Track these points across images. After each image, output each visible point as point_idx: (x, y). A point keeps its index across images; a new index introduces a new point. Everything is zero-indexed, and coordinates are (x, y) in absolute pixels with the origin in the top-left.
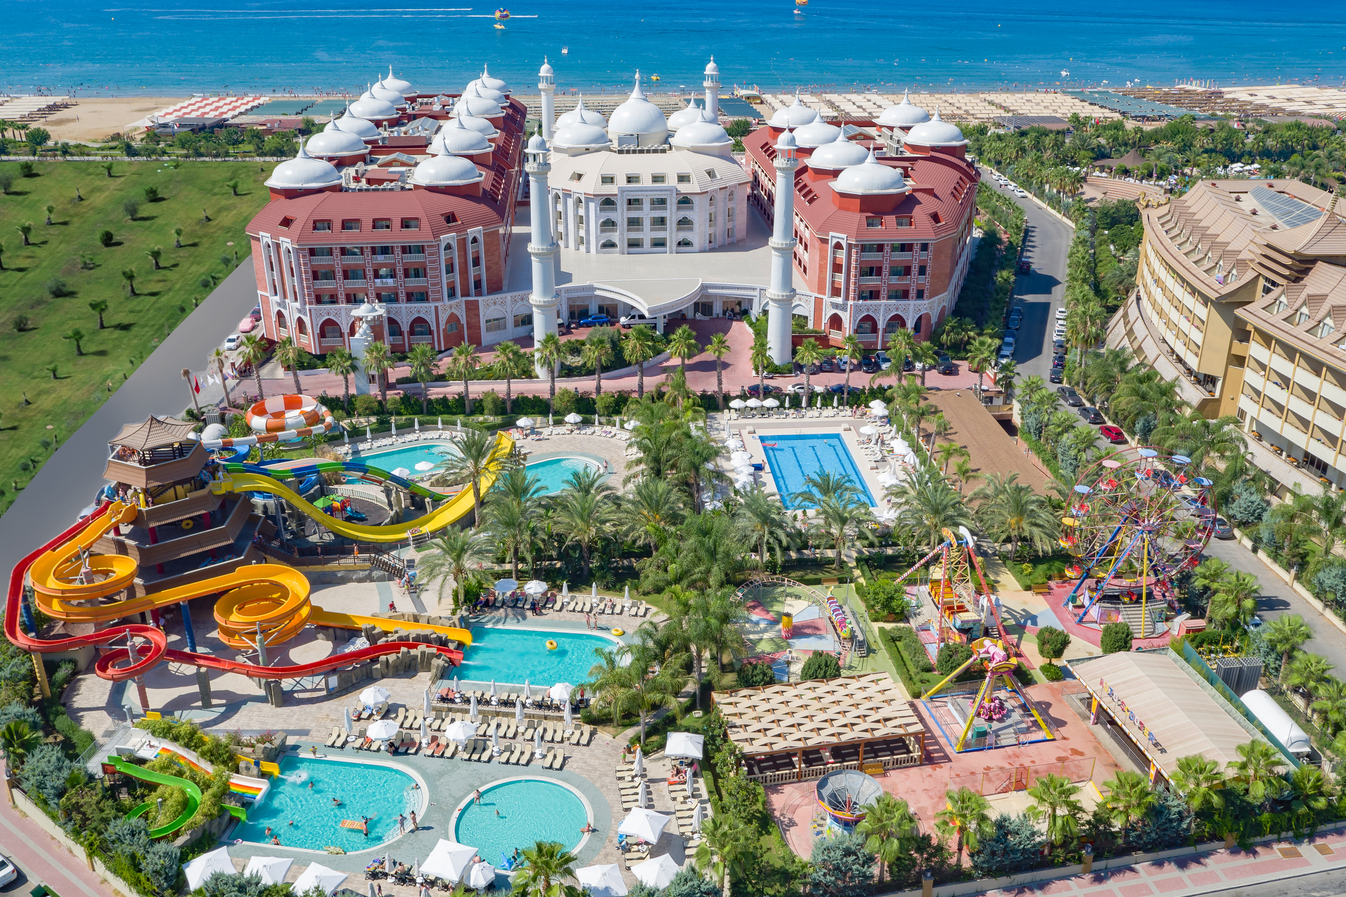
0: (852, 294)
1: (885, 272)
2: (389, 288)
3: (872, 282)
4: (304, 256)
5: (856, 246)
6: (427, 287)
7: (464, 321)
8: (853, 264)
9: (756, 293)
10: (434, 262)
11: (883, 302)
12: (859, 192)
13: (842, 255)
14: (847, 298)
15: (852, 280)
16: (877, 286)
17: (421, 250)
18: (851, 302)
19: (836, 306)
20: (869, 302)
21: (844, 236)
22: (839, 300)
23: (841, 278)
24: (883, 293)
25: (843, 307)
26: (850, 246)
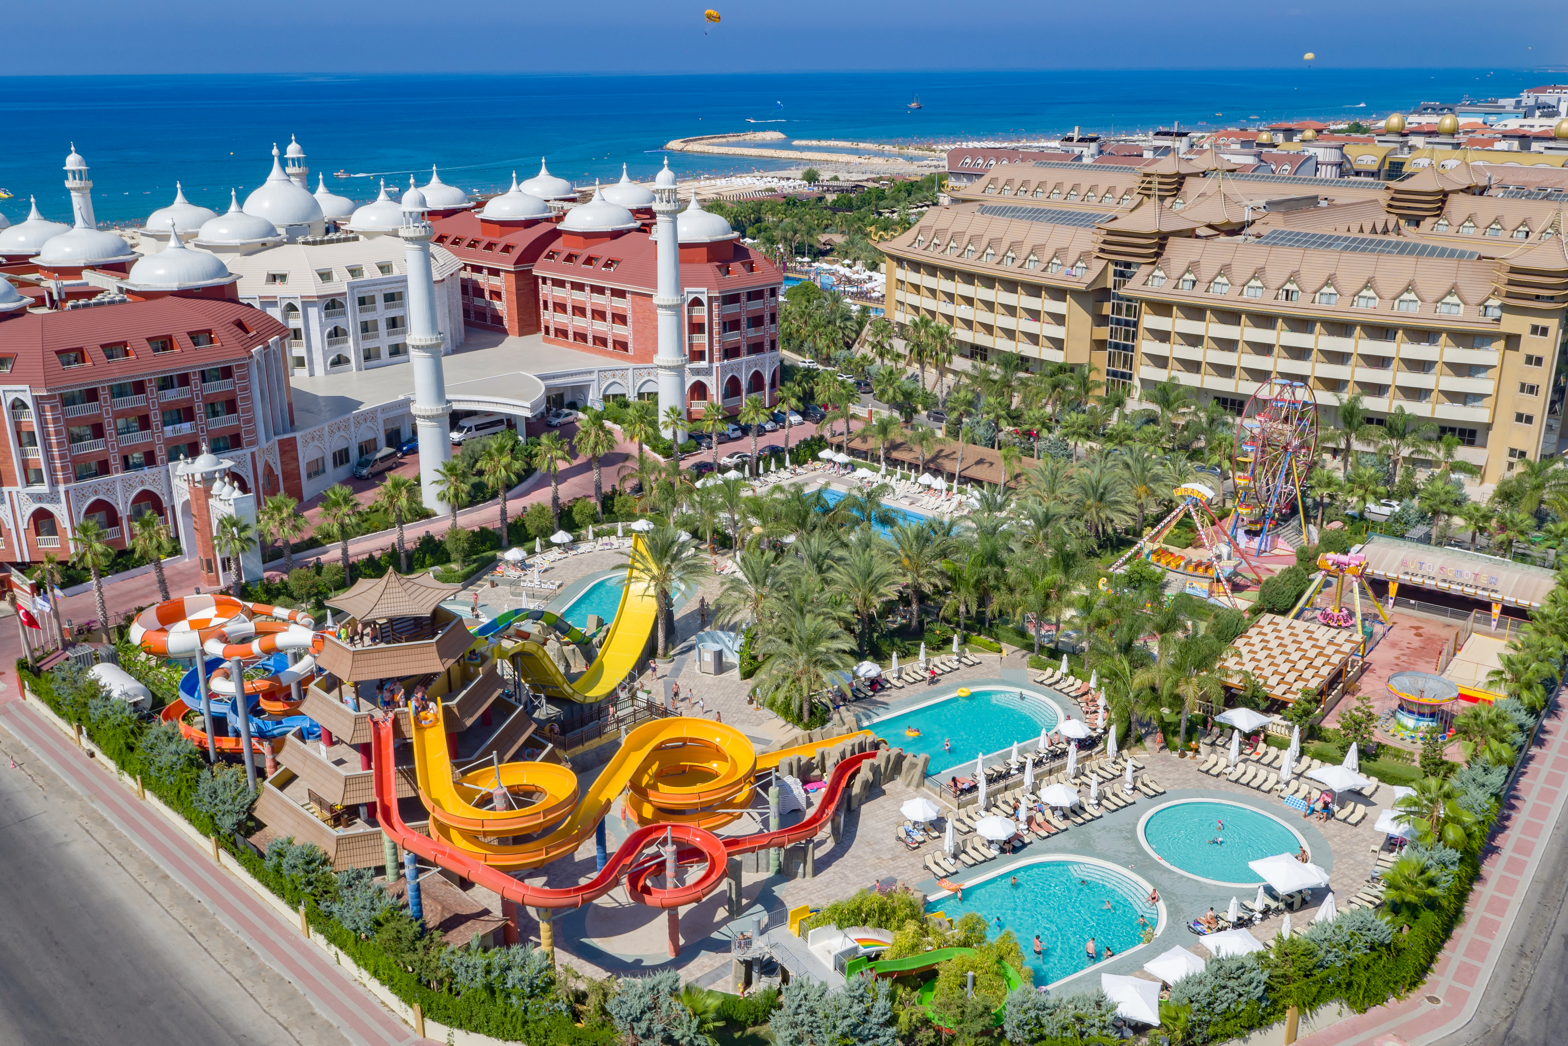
0: (716, 355)
1: (744, 324)
2: (184, 437)
3: (733, 337)
4: (53, 408)
5: (716, 298)
6: (238, 427)
7: (278, 471)
8: (716, 320)
9: (594, 376)
10: (245, 389)
11: (744, 358)
12: (706, 239)
13: (701, 314)
14: (711, 361)
15: (716, 337)
16: (738, 342)
17: (226, 373)
18: (716, 364)
19: (697, 372)
20: (733, 361)
21: (705, 289)
22: (704, 364)
23: (702, 340)
24: (744, 350)
25: (708, 372)
26: (710, 299)
